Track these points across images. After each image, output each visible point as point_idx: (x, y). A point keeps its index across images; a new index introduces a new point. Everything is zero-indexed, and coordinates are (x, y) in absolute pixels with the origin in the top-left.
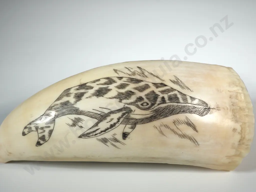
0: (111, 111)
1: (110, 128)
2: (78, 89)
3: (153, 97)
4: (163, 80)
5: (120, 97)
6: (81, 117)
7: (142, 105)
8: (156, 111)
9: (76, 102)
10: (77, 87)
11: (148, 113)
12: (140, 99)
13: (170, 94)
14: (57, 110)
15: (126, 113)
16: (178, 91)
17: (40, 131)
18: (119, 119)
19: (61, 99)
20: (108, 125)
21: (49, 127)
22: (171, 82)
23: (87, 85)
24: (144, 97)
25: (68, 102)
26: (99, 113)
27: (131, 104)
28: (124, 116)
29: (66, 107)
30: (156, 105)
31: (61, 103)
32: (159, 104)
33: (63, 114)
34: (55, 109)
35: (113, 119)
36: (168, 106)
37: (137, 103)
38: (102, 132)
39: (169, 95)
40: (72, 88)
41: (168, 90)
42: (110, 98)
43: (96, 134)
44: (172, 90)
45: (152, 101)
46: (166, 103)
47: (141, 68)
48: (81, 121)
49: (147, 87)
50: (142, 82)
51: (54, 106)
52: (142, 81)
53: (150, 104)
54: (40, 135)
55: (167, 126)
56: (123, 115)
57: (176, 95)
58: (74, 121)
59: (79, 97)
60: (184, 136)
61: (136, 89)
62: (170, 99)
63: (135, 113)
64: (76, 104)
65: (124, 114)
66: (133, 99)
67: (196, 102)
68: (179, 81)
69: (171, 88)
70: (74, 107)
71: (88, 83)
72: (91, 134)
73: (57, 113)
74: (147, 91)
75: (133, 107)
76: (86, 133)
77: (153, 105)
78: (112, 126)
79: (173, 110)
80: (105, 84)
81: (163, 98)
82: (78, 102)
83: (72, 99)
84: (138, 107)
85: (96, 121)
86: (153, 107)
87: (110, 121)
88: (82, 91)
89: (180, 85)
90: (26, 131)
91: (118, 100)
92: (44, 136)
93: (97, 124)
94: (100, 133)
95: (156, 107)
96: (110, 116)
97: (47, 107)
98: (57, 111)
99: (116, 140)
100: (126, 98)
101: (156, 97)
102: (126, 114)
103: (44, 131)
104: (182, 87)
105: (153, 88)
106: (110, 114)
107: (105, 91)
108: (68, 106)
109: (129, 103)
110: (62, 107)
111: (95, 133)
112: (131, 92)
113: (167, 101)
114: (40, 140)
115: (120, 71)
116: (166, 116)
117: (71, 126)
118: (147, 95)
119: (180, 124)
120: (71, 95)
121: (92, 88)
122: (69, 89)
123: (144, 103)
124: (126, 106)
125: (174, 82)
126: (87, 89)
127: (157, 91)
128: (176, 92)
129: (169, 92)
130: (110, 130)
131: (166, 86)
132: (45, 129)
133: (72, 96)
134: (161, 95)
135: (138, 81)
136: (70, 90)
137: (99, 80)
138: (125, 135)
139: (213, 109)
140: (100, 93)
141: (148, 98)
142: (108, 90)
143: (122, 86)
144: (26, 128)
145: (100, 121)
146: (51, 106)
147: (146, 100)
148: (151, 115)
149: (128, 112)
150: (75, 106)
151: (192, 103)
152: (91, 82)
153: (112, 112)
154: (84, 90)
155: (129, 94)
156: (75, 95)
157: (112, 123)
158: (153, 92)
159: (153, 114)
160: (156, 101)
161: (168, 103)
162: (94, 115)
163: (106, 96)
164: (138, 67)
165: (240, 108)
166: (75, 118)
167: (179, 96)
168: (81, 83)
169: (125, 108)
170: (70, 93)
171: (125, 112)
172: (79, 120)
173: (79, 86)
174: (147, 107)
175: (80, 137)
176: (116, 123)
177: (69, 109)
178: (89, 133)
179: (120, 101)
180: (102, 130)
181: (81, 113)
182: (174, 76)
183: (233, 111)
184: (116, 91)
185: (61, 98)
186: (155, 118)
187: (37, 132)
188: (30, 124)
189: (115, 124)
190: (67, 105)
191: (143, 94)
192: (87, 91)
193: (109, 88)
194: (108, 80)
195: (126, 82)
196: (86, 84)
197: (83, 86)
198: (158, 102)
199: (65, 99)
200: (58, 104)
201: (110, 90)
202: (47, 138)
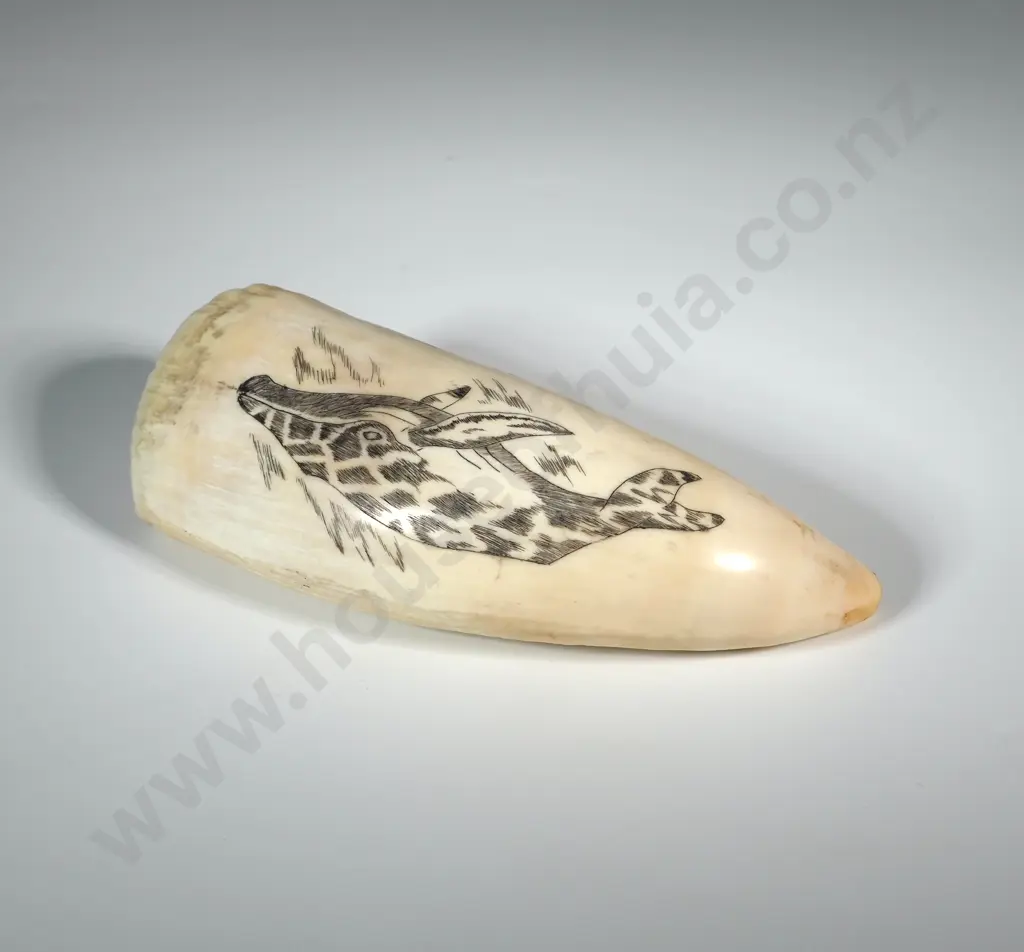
0: (459, 451)
1: (483, 417)
2: (514, 545)
3: (344, 446)
4: (299, 480)
5: (419, 473)
6: (536, 469)
7: (379, 437)
8: (356, 413)
9: (533, 510)
10: (513, 553)
11: (377, 415)
12: (375, 452)
13: (303, 442)
14: (591, 518)
15: (426, 433)
16: (281, 442)
17: (668, 498)
18: (452, 426)
19: (569, 540)
20: (484, 423)
21: (635, 491)
22: (285, 472)
23: (483, 546)
24: (364, 452)
25: (553, 523)
26: (489, 458)
27: (402, 448)
28: (436, 427)
29: (566, 513)
30: (349, 426)
31: (573, 528)
32: (342, 425)
33: (580, 499)
34: (596, 523)
35: (465, 432)
36: (324, 416)
37: (390, 444)
38: (508, 418)
39: (307, 440)
40: (528, 561)
41: (301, 453)
42: (444, 480)
43: (526, 419)
44: (291, 450)
45: (352, 439)
46: (325, 424)
47: (333, 544)
48: (544, 459)
49: (343, 476)
50: (349, 492)
51: (596, 532)
52: (348, 497)
53: (360, 434)
54: (672, 489)
55: (356, 376)
56: (437, 430)
57: (292, 435)
58: (562, 470)
59: (519, 520)
60: (332, 349)
61: (372, 480)
62: (308, 430)
63: (406, 425)
64: (533, 505)
65: (432, 432)
66: (390, 458)
67: (258, 410)
68: (266, 471)
69: (292, 455)
70: (544, 500)
71: (481, 552)
72: (537, 424)
73: (597, 510)
74: (350, 463)
75: (404, 439)
76: (549, 433)
77: (355, 429)
78: (477, 419)
79: (317, 405)
80: (438, 525)
81: (323, 436)
82: (528, 507)
83: (540, 523)
84: (391, 435)
85: (506, 444)
86: (358, 424)
87: (475, 429)
88: (504, 534)
89: (270, 456)
90: (707, 521)
91: (427, 468)
92: (662, 482)
93: (510, 436)
94: (515, 418)
95: (351, 422)
96: (468, 441)
97: (615, 541)
98: (594, 514)
99: (488, 392)
100: (407, 465)
101: (336, 446)
102: (427, 429)
103: (654, 490)
104: (267, 451)
105: (333, 467)
106: (464, 445)
107: (447, 504)
108: (558, 512)
109: (406, 450)
110: (573, 518)
111: (528, 422)
112: (387, 477)
113: (319, 427)
114: (682, 482)
115: (390, 554)
116: (341, 395)
117: (574, 463)
118: (356, 455)
119: (322, 372)
120: (537, 538)
121: (476, 529)
122: (536, 560)
123: (373, 439)
124: (415, 448)
125: (279, 471)
126: (489, 533)
127: (327, 458)
128: (288, 441)
129: (303, 446)
130: (488, 415)
131: (301, 465)
132: (651, 494)
133: (534, 533)
134: (324, 444)
135: (357, 499)
136: (534, 555)
137: (451, 546)
138: (461, 393)
139: (233, 388)
140: (460, 504)
141: (358, 447)
142: (439, 503)
143: (401, 499)
144: (704, 529)
145: (497, 440)
146: (603, 537)
147: (364, 444)
148: (372, 409)
149: (420, 432)
150: (540, 502)
151: (267, 408)
152: (471, 549)
153: (457, 446)
154: (496, 534)
155: (393, 473)
156: (528, 530)
157: (472, 425)
158: (337, 458)
159: (367, 409)
160: (343, 435)
161: (319, 421)
162: (504, 459)
163: (449, 489)
164: (341, 549)
165: (174, 380)
166: (554, 473)
167: (286, 430)
168: (500, 562)
169: (423, 443)
170: (538, 543)
171: (429, 436)
172: (547, 466)
173: (506, 556)
174: (370, 429)
175: (568, 433)
176: (462, 421)
177: (560, 503)
178: (541, 428)
179: (424, 462)
180: (506, 420)
181: (532, 477)
182: (270, 488)
183: (192, 377)
184: (420, 493)
185: (568, 545)
186: (369, 400)
187: (676, 500)
188: (684, 529)
189: (467, 420)
190: (559, 515)
191: (364, 460)
192: (490, 527)
193: (434, 507)
194: (428, 534)
195: (386, 509)
196: (487, 552)
197: (499, 550)
198: (341, 431)
199: (558, 535)
200: (584, 531)
201: (434, 501)
202: (659, 474)
